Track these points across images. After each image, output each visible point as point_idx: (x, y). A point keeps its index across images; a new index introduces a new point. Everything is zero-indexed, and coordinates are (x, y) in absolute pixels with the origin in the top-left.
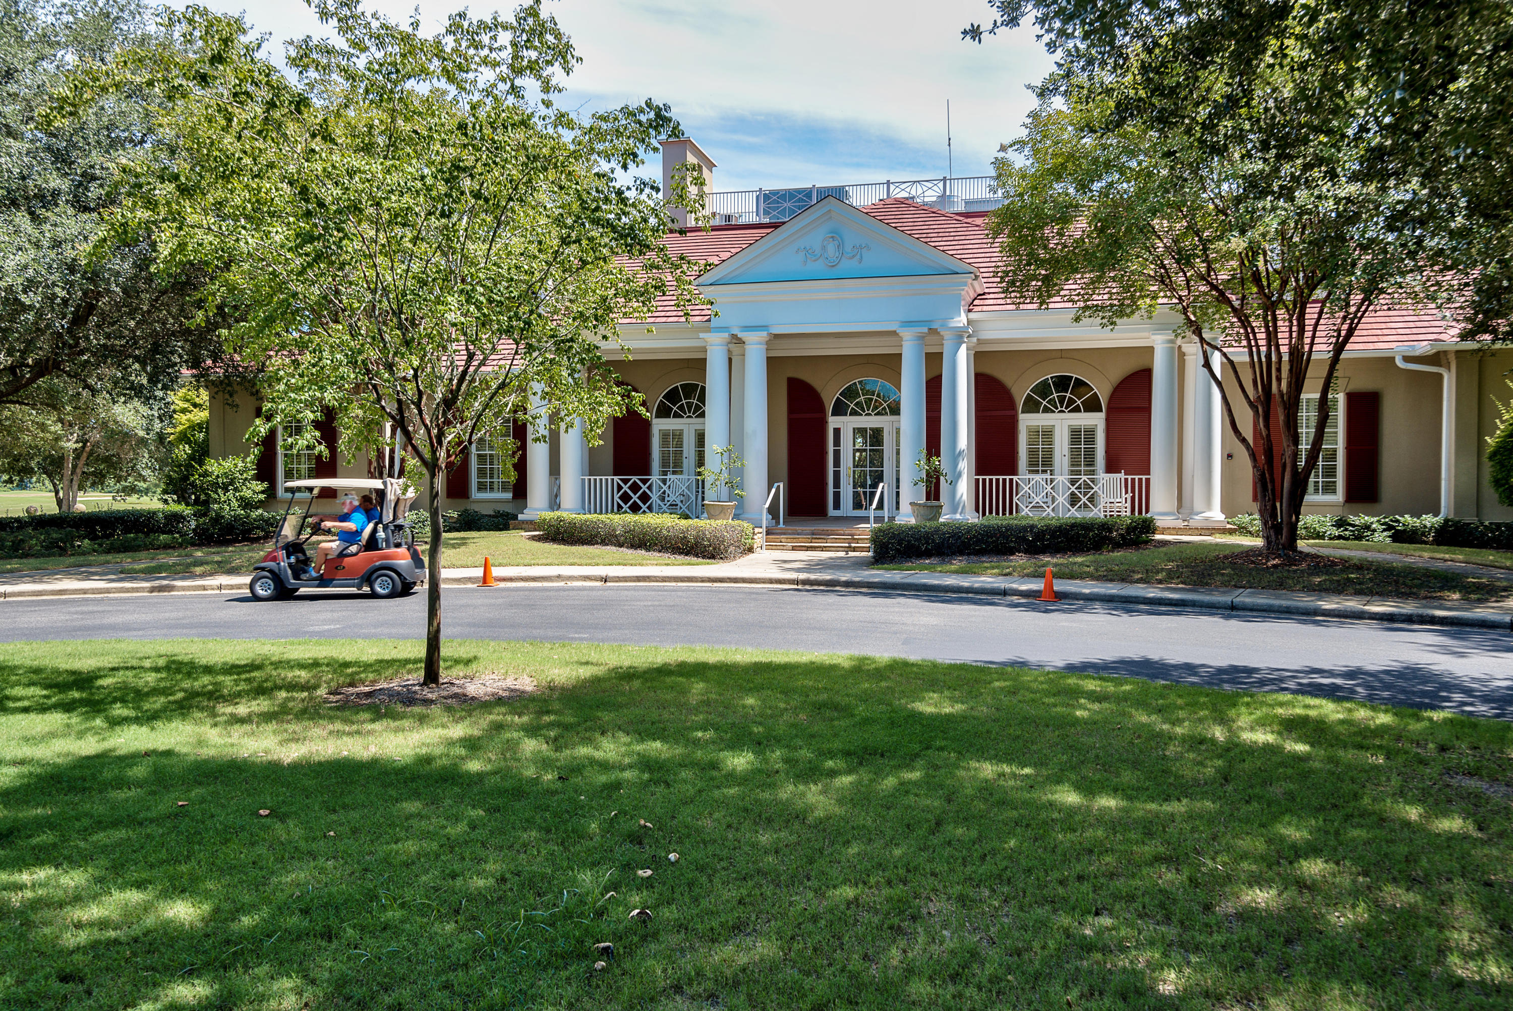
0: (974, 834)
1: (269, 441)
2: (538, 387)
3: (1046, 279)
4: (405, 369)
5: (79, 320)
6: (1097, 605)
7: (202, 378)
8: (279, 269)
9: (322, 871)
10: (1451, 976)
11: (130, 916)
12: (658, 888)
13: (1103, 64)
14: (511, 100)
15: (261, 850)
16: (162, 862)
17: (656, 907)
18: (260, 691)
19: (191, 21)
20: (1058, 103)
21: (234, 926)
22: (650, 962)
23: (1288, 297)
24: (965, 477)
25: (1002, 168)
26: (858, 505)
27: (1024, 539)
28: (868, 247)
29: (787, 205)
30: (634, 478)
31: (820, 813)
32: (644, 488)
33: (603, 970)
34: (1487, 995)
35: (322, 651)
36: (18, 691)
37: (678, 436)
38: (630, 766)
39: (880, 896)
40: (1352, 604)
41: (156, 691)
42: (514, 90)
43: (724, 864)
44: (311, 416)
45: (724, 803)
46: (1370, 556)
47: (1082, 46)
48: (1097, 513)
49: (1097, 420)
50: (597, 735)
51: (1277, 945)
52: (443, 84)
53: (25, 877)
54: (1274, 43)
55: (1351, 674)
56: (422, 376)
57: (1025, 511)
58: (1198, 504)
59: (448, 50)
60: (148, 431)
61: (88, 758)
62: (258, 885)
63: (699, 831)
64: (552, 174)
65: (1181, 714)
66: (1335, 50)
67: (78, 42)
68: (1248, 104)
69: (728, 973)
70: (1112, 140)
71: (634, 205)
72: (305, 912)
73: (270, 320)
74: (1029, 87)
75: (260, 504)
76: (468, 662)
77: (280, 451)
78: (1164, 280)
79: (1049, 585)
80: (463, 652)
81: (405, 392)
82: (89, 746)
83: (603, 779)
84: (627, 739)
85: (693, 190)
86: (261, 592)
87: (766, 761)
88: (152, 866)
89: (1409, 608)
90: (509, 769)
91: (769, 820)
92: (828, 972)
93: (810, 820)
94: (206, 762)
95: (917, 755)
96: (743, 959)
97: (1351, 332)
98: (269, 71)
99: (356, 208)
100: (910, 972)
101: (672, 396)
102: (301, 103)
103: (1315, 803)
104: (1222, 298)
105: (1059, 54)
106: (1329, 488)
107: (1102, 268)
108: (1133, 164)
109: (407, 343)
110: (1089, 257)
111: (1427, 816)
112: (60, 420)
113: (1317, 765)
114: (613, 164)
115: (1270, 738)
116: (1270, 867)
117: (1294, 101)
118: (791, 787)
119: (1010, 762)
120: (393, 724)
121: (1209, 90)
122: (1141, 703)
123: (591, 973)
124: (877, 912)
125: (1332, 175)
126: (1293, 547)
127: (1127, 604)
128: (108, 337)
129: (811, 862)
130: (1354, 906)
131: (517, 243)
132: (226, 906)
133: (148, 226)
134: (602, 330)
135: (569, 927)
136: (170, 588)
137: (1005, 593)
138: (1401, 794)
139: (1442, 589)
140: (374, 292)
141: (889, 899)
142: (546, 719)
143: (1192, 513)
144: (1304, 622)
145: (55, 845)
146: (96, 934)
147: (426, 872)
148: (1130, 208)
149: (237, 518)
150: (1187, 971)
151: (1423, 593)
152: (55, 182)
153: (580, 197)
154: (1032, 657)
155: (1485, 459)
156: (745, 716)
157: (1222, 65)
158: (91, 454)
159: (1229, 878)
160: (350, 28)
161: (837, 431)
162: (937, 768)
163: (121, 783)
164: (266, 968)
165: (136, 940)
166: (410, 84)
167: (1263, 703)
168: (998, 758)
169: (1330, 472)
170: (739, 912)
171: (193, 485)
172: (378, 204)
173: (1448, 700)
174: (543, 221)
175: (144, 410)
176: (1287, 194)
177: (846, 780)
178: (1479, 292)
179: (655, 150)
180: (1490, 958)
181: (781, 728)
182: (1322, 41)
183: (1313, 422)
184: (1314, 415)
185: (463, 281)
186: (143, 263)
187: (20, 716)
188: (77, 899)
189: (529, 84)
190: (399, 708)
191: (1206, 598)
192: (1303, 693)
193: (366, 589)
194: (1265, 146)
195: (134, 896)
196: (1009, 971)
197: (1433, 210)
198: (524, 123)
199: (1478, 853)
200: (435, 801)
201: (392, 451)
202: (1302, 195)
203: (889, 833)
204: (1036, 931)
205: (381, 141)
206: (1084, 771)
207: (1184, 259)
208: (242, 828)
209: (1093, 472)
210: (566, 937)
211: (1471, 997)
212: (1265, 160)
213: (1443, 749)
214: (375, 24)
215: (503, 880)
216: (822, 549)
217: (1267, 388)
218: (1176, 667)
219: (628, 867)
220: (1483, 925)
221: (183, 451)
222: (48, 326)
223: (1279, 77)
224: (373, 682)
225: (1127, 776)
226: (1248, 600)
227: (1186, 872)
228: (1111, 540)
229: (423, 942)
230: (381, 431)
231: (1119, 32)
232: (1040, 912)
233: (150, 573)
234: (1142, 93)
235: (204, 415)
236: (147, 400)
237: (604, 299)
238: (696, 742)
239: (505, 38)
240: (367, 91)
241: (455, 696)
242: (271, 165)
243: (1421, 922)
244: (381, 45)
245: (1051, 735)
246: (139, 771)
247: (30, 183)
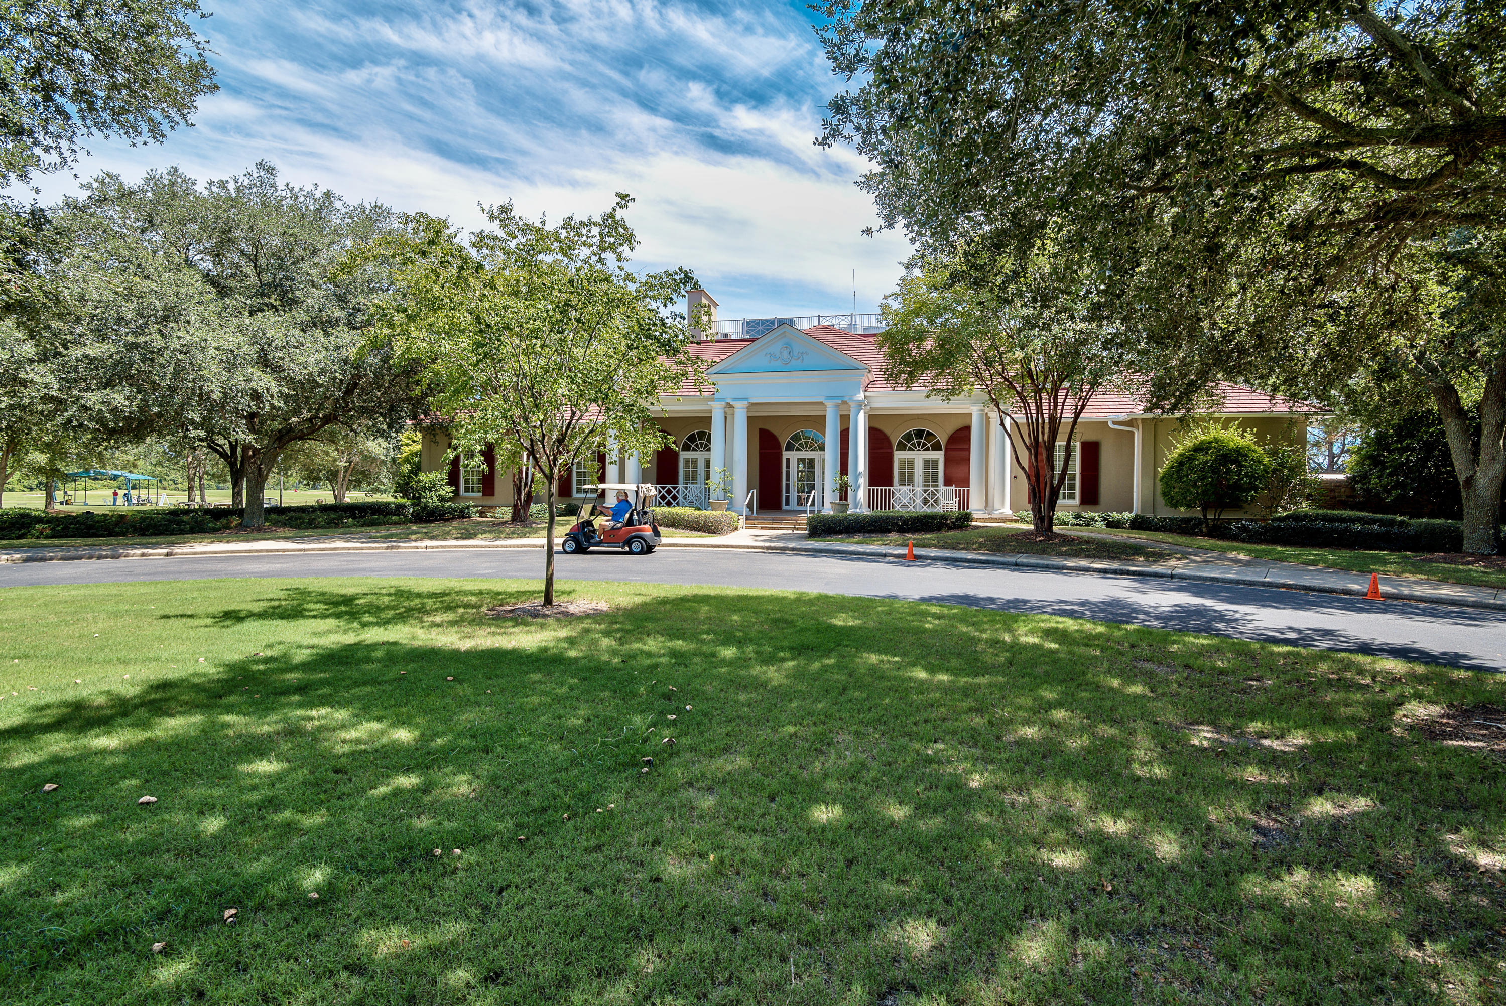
0: (865, 695)
1: (456, 461)
2: (612, 432)
3: (910, 374)
4: (535, 421)
5: (349, 392)
6: (938, 563)
7: (418, 426)
8: (463, 362)
9: (483, 713)
10: (1133, 775)
11: (374, 737)
12: (679, 726)
13: (943, 251)
14: (599, 266)
15: (448, 700)
16: (391, 706)
17: (678, 737)
18: (449, 608)
19: (418, 221)
20: (917, 272)
21: (433, 744)
22: (675, 769)
23: (1048, 386)
24: (862, 488)
25: (884, 308)
26: (799, 503)
27: (897, 524)
28: (807, 353)
29: (760, 328)
30: (669, 486)
31: (775, 683)
32: (674, 492)
33: (646, 773)
34: (1153, 785)
35: (485, 586)
36: (311, 606)
37: (695, 461)
38: (664, 655)
39: (809, 731)
40: (1084, 563)
41: (388, 607)
42: (601, 261)
43: (719, 712)
44: (479, 448)
45: (718, 677)
46: (1094, 535)
47: (930, 241)
48: (939, 510)
49: (939, 455)
50: (645, 636)
51: (1037, 758)
52: (560, 256)
53: (314, 713)
54: (1039, 243)
55: (1083, 604)
56: (545, 426)
57: (897, 508)
58: (997, 505)
59: (562, 237)
60: (386, 456)
61: (350, 645)
62: (446, 721)
63: (704, 693)
64: (623, 309)
65: (986, 626)
66: (1073, 247)
67: (354, 234)
68: (1024, 276)
69: (720, 775)
70: (948, 294)
71: (670, 328)
72: (474, 737)
73: (457, 392)
74: (900, 263)
75: (450, 499)
76: (569, 593)
77: (462, 468)
78: (978, 375)
79: (911, 551)
80: (567, 587)
81: (535, 434)
82: (350, 639)
83: (648, 662)
84: (662, 639)
85: (705, 319)
86: (568, 549)
87: (744, 652)
88: (386, 708)
89: (1115, 565)
90: (593, 655)
91: (745, 687)
92: (779, 775)
93: (769, 687)
94: (417, 648)
95: (832, 650)
96: (729, 768)
97: (1083, 407)
98: (461, 249)
99: (507, 327)
100: (826, 775)
101: (692, 438)
102: (480, 267)
103: (1061, 677)
104: (1011, 386)
105: (918, 244)
106: (1071, 496)
107: (942, 367)
108: (960, 308)
109: (536, 406)
110: (935, 360)
111: (1123, 685)
112: (337, 450)
113: (1062, 656)
114: (658, 304)
115: (1036, 640)
116: (1034, 714)
117: (1051, 275)
118: (758, 668)
119: (886, 654)
120: (525, 629)
121: (1002, 267)
122: (963, 620)
123: (640, 775)
124: (807, 740)
125: (1072, 317)
126: (1051, 531)
127: (955, 562)
128: (365, 401)
129: (769, 711)
130: (1081, 736)
131: (602, 349)
132: (428, 732)
133: (389, 339)
134: (650, 399)
135: (627, 747)
136: (398, 547)
137: (885, 555)
138: (1109, 672)
139: (1133, 555)
140: (518, 376)
141: (815, 733)
142: (615, 626)
143: (994, 510)
144: (1056, 573)
145: (331, 695)
146: (355, 747)
147: (544, 715)
148: (958, 333)
149: (437, 507)
150: (986, 774)
151: (1123, 557)
152: (338, 313)
153: (638, 322)
154: (900, 593)
155: (1158, 481)
156: (732, 626)
157: (1010, 254)
158: (354, 469)
159: (1011, 720)
160: (506, 225)
161: (788, 460)
162: (844, 657)
163: (368, 660)
164: (451, 768)
165: (376, 751)
166: (541, 257)
167: (1033, 620)
168: (879, 652)
169: (1072, 487)
170: (727, 740)
171: (412, 487)
172: (521, 326)
173: (1136, 618)
174: (617, 336)
175: (384, 444)
176: (1047, 327)
177: (791, 664)
178: (1153, 385)
179: (683, 296)
180: (1155, 764)
181: (753, 634)
182: (1065, 242)
183: (1062, 458)
184: (1063, 454)
185: (570, 370)
186: (386, 359)
187: (312, 620)
188: (343, 726)
189: (609, 256)
190: (529, 619)
191: (1001, 559)
192: (1055, 614)
193: (627, 549)
194: (1034, 300)
195: (375, 726)
196: (884, 774)
197: (1128, 339)
198: (607, 280)
199: (1150, 705)
200: (549, 674)
201: (527, 469)
202: (1055, 328)
203: (815, 695)
204: (900, 752)
205: (524, 290)
206: (929, 659)
207: (989, 363)
208: (438, 688)
209: (937, 486)
210: (625, 753)
211: (1144, 787)
212: (1035, 308)
213: (1132, 646)
214: (521, 223)
215: (589, 720)
216: (779, 529)
217: (1036, 438)
218: (983, 599)
219: (662, 713)
220: (1152, 746)
221: (406, 468)
222: (331, 396)
223: (1042, 261)
224: (514, 604)
225: (954, 662)
226: (1025, 561)
227: (987, 717)
228: (947, 525)
229: (542, 756)
230: (521, 457)
231: (951, 234)
232: (903, 741)
233: (386, 538)
234: (964, 268)
235: (419, 447)
236: (387, 438)
237: (652, 381)
238: (703, 641)
239: (595, 231)
240: (516, 261)
241: (562, 612)
242: (461, 303)
243: (1118, 745)
244: (524, 234)
245: (910, 638)
246: (379, 654)
247: (324, 313)
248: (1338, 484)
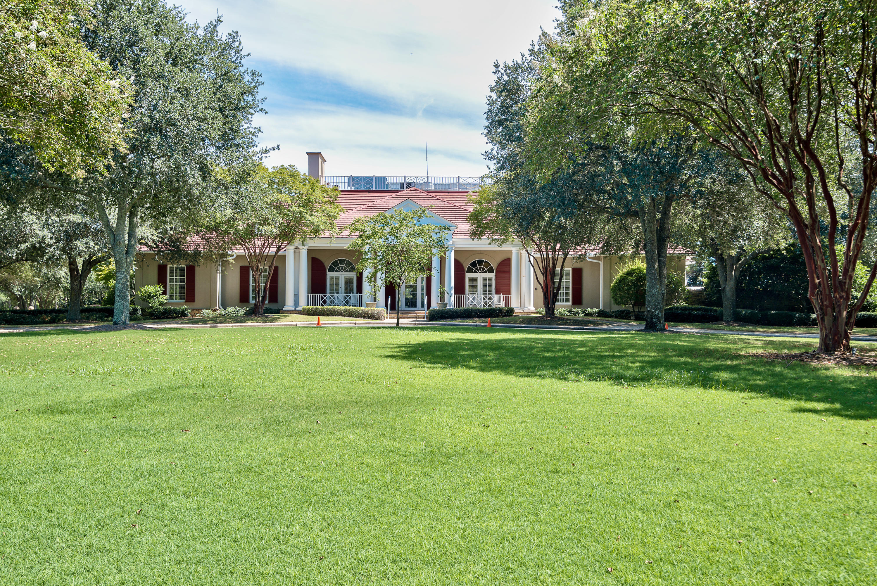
3: (481, 232)
24: (453, 295)
29: (363, 183)
30: (321, 295)
48: (494, 307)
49: (492, 276)
57: (471, 306)
58: (526, 304)
75: (165, 304)
79: (490, 323)
101: (335, 264)
106: (567, 300)
126: (553, 315)
127: (510, 328)
143: (525, 307)
155: (610, 290)
169: (567, 294)
183: (559, 278)
209: (491, 294)
216: (407, 318)
217: (546, 268)
226: (541, 326)
228: (501, 314)
248: (700, 292)
